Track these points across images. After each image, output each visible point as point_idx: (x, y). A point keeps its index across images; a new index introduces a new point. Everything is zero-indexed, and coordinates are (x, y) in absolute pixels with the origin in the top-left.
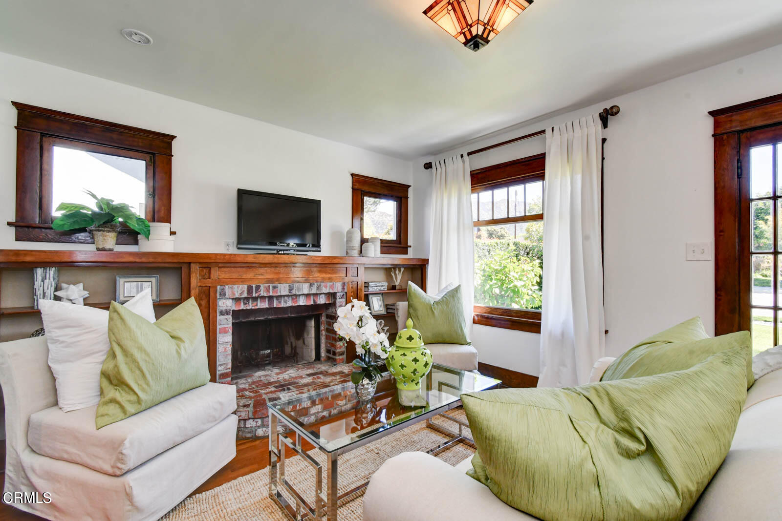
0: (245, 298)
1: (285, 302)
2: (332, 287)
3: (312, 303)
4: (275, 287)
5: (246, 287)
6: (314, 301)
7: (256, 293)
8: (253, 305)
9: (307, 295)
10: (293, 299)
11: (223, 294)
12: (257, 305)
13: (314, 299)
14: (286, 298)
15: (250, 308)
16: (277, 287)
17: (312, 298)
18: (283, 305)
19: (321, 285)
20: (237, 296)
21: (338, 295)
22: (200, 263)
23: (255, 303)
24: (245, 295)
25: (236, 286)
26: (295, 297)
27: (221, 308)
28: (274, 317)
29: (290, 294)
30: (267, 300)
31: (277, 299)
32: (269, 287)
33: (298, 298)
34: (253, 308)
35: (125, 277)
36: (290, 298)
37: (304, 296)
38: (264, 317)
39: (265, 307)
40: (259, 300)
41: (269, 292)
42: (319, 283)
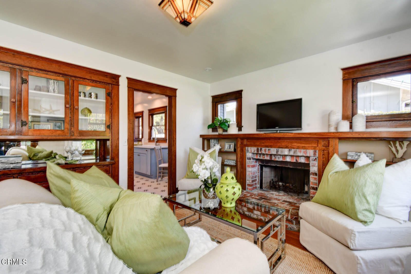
0: (256, 153)
1: (278, 158)
2: (305, 153)
3: (295, 161)
4: (269, 150)
5: (256, 148)
6: (296, 160)
7: (260, 152)
8: (263, 157)
9: (292, 156)
10: (283, 157)
11: (248, 151)
12: (264, 158)
13: (296, 159)
14: (279, 156)
15: (262, 158)
16: (270, 150)
17: (295, 158)
18: (277, 159)
19: (296, 151)
20: (253, 152)
21: (311, 158)
22: (240, 138)
23: (264, 156)
24: (256, 152)
25: (252, 148)
26: (284, 156)
27: (248, 157)
28: (280, 166)
29: (277, 154)
30: (269, 156)
31: (274, 156)
32: (266, 149)
33: (286, 157)
34: (263, 159)
35: (227, 143)
36: (281, 157)
37: (290, 156)
38: (275, 165)
39: (268, 159)
40: (265, 155)
41: (266, 152)
42: (295, 150)
